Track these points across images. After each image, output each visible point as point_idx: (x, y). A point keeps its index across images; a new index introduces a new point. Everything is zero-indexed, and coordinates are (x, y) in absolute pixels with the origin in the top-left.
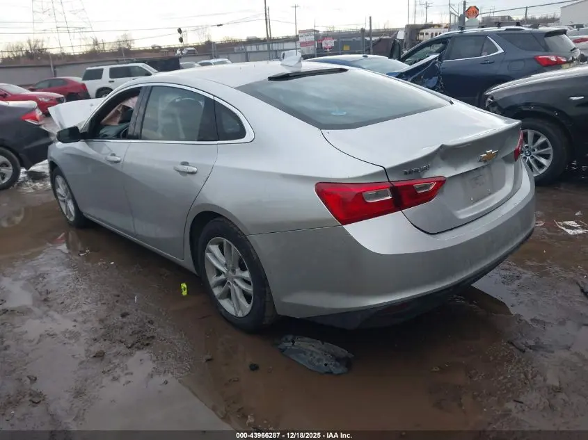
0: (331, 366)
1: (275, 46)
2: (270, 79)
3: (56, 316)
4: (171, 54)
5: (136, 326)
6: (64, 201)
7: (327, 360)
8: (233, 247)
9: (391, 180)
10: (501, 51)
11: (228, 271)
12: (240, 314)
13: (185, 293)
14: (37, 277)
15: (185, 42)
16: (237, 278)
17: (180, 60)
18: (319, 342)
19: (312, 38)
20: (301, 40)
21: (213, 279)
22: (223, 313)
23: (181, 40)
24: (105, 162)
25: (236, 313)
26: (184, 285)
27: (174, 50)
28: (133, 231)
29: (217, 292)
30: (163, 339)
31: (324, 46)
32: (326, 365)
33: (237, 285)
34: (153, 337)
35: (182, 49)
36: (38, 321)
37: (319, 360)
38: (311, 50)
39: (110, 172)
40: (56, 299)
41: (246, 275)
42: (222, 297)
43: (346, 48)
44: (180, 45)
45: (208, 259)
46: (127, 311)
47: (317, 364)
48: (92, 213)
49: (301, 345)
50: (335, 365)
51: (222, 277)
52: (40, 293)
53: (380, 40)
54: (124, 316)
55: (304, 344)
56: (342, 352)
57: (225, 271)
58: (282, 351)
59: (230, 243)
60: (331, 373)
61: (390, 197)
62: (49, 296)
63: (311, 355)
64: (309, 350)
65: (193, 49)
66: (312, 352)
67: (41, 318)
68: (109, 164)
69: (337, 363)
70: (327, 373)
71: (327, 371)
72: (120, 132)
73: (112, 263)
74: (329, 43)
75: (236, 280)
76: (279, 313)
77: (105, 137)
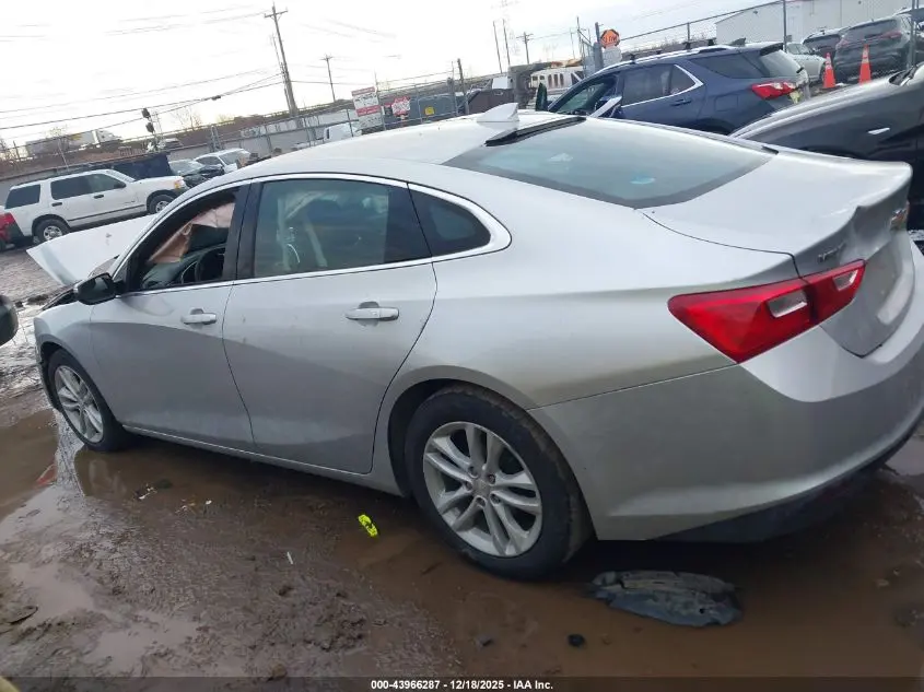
0: (711, 612)
1: (313, 121)
2: (490, 143)
3: (154, 617)
4: (138, 152)
5: (320, 607)
6: (76, 410)
7: (701, 602)
8: (491, 435)
9: (801, 275)
10: (699, 84)
11: (474, 480)
12: (510, 551)
13: (373, 531)
14: (78, 553)
15: (157, 131)
16: (498, 488)
17: (169, 157)
18: (672, 574)
19: (374, 101)
20: (358, 105)
21: (442, 499)
22: (471, 554)
23: (150, 128)
24: (181, 326)
25: (501, 550)
26: (364, 519)
27: (142, 145)
28: (249, 439)
29: (451, 519)
30: (382, 621)
31: (394, 111)
32: (702, 611)
33: (499, 500)
34: (361, 621)
35: (155, 143)
36: (122, 634)
37: (687, 605)
38: (376, 118)
39: (194, 342)
40: (137, 586)
41: (523, 479)
42: (465, 527)
43: (429, 111)
44: (149, 135)
45: (429, 463)
46: (285, 582)
47: (684, 612)
48: (141, 420)
49: (640, 586)
50: (718, 609)
51: (463, 491)
52: (100, 581)
53: (478, 93)
54: (283, 593)
55: (643, 582)
56: (717, 584)
57: (469, 480)
58: (608, 601)
59: (484, 429)
60: (716, 623)
61: (803, 304)
62: (121, 582)
63: (668, 600)
64: (663, 592)
65: (174, 140)
66: (668, 593)
67: (126, 626)
68: (191, 329)
69: (720, 604)
70: (708, 625)
71: (709, 621)
72: (179, 273)
73: (209, 502)
74: (403, 107)
75: (498, 494)
76: (600, 538)
77: (152, 286)
